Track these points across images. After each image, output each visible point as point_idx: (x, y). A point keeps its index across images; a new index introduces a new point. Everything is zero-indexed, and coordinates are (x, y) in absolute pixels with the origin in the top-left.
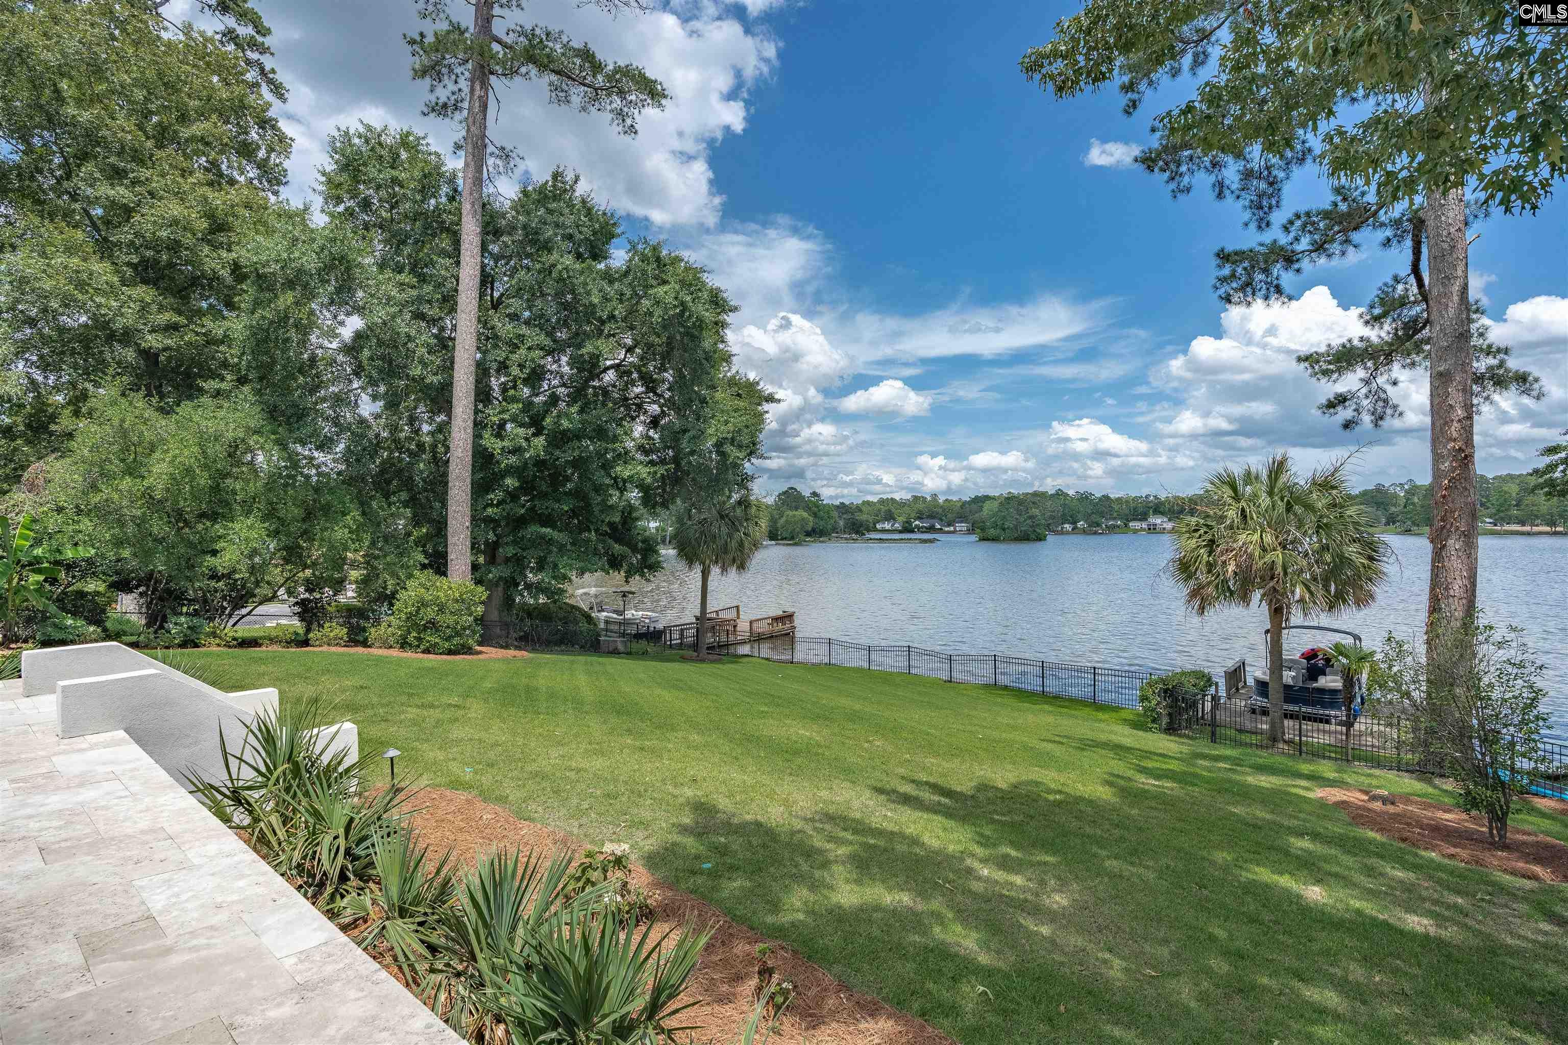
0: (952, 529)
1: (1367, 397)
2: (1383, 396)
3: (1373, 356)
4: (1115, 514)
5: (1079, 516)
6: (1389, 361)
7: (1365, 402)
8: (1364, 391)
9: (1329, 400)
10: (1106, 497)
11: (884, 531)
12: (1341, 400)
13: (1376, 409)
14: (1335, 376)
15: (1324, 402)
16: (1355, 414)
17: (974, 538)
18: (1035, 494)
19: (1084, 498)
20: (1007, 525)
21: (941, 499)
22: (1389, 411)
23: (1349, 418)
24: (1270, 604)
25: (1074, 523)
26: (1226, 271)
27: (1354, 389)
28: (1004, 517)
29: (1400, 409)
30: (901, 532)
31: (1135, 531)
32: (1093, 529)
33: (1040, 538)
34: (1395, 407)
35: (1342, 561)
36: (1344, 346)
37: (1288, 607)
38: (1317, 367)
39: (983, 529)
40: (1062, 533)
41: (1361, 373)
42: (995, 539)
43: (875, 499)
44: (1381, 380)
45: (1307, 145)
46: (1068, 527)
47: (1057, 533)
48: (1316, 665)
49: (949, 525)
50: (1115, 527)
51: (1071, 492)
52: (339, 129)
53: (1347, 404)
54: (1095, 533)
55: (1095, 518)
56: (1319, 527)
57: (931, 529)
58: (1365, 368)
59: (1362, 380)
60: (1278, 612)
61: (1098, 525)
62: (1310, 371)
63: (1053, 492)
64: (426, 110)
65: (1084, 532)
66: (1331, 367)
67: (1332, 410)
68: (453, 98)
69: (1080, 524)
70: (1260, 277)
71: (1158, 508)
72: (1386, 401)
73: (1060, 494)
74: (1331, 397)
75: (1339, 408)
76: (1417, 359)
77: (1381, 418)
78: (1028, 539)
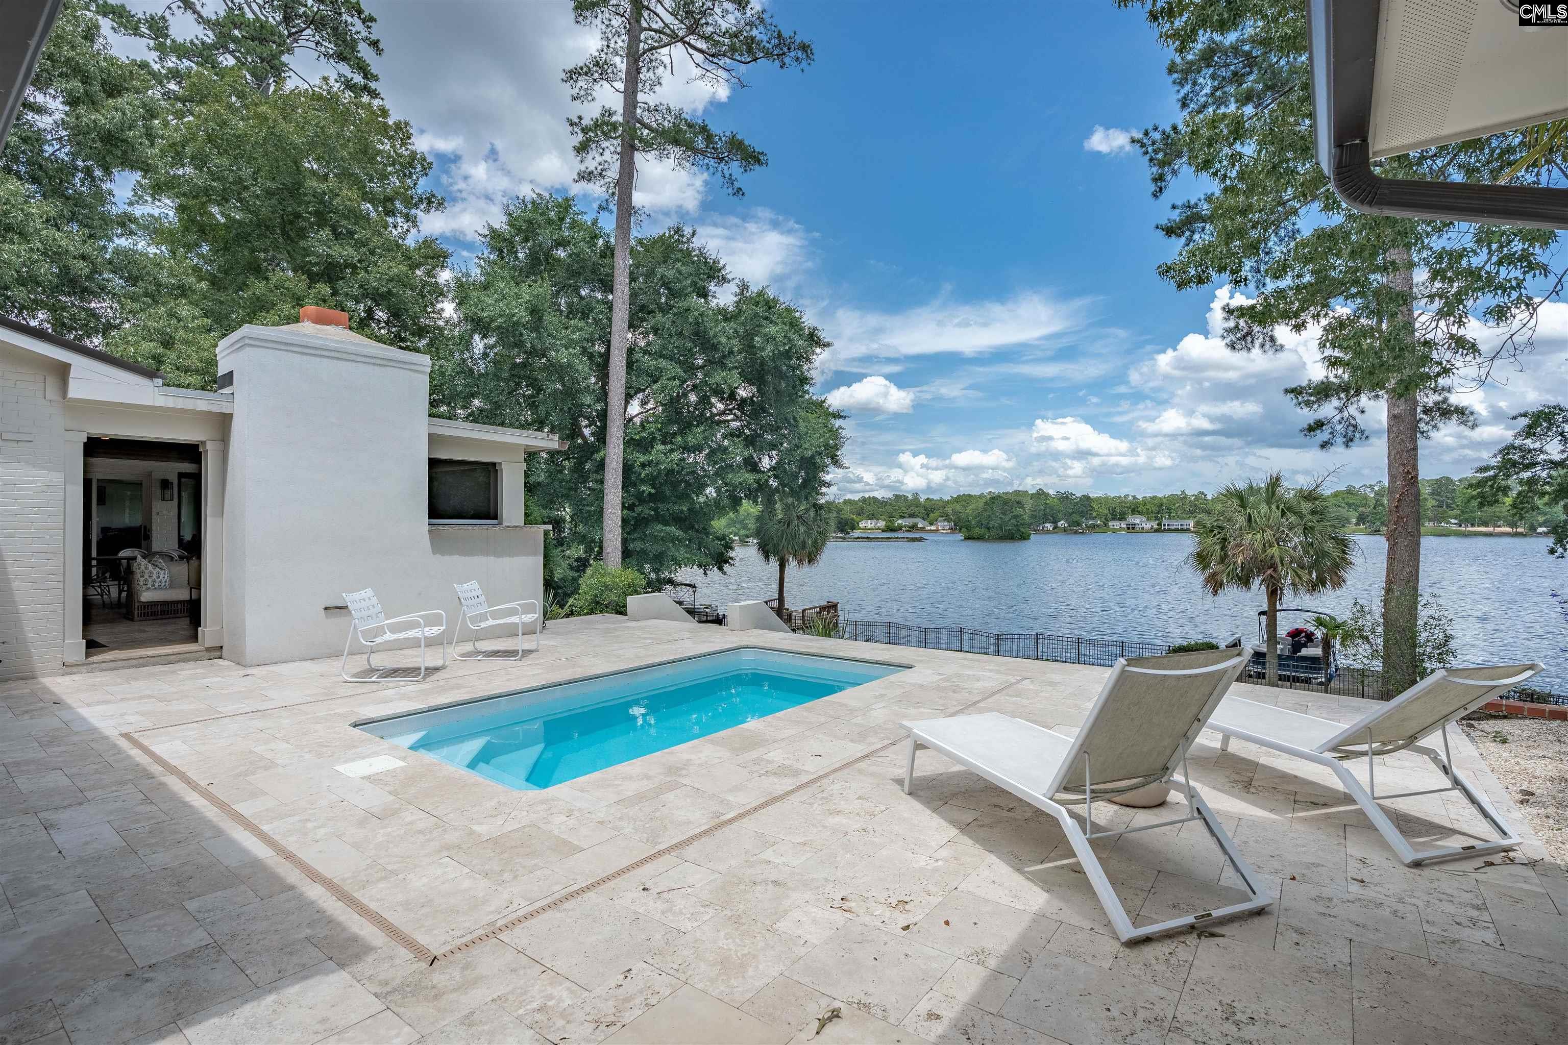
0: (933, 528)
1: (1340, 423)
2: (1353, 422)
3: (1346, 390)
4: (1095, 514)
5: (1060, 515)
6: (1358, 393)
7: (1339, 427)
8: (1338, 418)
9: (1310, 425)
10: (1087, 498)
11: (865, 529)
12: (1319, 425)
13: (1347, 433)
14: (1316, 406)
15: (1306, 426)
16: (1331, 436)
17: (960, 536)
18: (1017, 493)
19: (1065, 498)
20: (991, 524)
21: (922, 498)
22: (1358, 435)
23: (1325, 440)
24: (1267, 588)
25: (1055, 522)
26: (1231, 324)
27: (1330, 416)
28: (989, 516)
29: (1366, 433)
30: (883, 531)
31: (1115, 531)
32: (1073, 529)
33: (1024, 537)
34: (1362, 432)
35: (1323, 554)
36: (1322, 383)
37: (1281, 590)
38: (1300, 398)
39: (968, 528)
40: (1044, 532)
41: (1335, 402)
42: (980, 538)
43: (856, 497)
44: (1352, 410)
45: (1296, 227)
46: (1049, 526)
47: (1038, 532)
48: (1299, 641)
49: (931, 524)
50: (1094, 526)
51: (1052, 492)
52: (518, 198)
53: (1324, 428)
54: (1076, 532)
55: (1076, 517)
56: (1305, 528)
57: (914, 527)
58: (1340, 398)
59: (1336, 408)
60: (1274, 593)
61: (1079, 524)
62: (1295, 401)
63: (1034, 491)
64: (577, 178)
65: (1065, 531)
66: (1312, 398)
67: (1312, 433)
68: (599, 168)
69: (1061, 524)
70: (1258, 329)
71: (1135, 508)
72: (1355, 426)
73: (1041, 494)
74: (1312, 422)
75: (1318, 431)
76: (1380, 393)
77: (1351, 440)
78: (1012, 538)
